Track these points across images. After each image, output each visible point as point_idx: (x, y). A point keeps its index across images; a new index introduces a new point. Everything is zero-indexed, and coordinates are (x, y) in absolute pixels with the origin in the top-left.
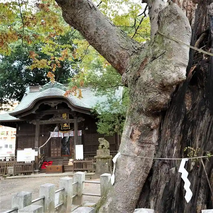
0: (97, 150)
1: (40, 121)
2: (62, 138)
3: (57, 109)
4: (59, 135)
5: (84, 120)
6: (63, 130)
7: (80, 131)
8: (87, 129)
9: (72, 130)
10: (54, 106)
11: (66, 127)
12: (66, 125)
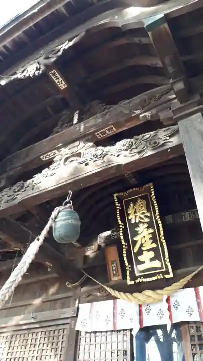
2: (135, 333)
3: (80, 121)
4: (118, 316)
6: (139, 288)
9: (187, 286)
11: (150, 272)
12: (152, 260)
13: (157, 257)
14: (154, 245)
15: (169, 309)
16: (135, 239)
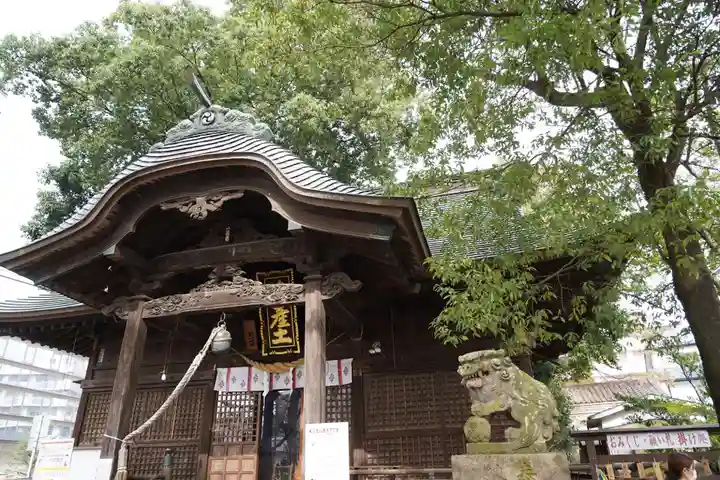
0: (454, 458)
1: (146, 300)
2: (265, 395)
4: (252, 382)
5: (354, 286)
6: (271, 360)
7: (344, 362)
8: (378, 350)
10: (205, 214)
11: (283, 347)
12: (284, 336)
13: (289, 335)
14: (288, 325)
15: (294, 379)
16: (273, 317)
